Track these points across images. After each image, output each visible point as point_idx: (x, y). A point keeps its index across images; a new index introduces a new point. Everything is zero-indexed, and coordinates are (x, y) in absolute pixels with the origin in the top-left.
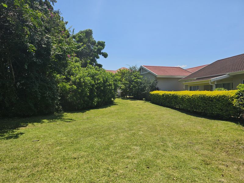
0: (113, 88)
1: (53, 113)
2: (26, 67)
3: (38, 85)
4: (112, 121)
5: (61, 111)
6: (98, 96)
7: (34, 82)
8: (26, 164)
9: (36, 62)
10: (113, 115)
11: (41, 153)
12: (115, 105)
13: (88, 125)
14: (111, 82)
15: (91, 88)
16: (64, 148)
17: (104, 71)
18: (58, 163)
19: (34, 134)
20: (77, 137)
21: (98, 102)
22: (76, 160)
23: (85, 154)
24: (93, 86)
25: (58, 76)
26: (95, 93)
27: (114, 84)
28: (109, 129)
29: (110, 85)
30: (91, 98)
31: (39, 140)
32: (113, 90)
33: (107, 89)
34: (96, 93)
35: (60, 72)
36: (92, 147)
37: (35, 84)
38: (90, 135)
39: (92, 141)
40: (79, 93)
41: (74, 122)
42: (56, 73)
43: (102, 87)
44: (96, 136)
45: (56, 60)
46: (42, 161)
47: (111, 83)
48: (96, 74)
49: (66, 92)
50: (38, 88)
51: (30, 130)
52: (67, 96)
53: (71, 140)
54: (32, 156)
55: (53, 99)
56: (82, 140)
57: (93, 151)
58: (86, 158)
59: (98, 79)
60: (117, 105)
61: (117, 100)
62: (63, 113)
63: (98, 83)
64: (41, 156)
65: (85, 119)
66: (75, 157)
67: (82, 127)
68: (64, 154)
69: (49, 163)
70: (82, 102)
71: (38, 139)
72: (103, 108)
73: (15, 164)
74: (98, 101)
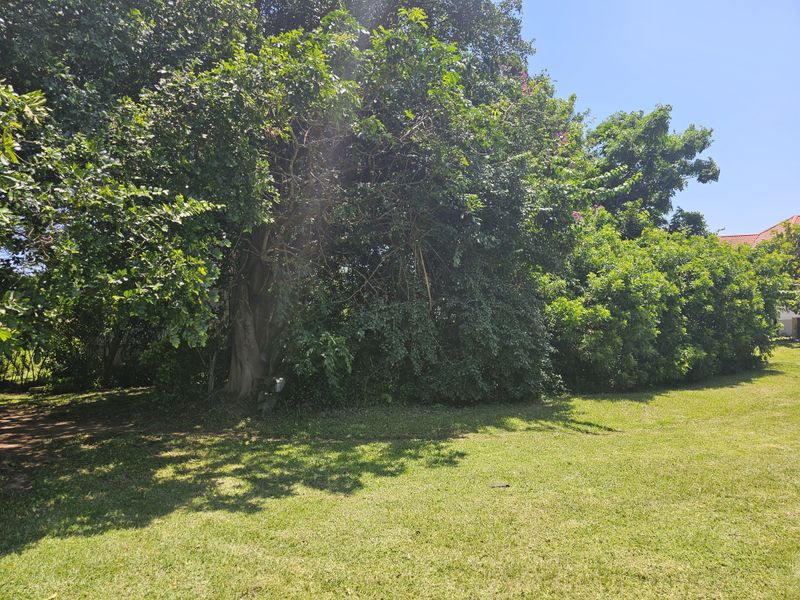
0: (761, 306)
1: (537, 396)
2: (457, 262)
3: (489, 311)
4: (776, 442)
5: (560, 391)
6: (696, 340)
7: (480, 304)
8: (485, 561)
9: (481, 246)
10: (774, 419)
11: (523, 531)
12: (772, 373)
13: (668, 452)
14: (747, 280)
15: (667, 309)
16: (595, 529)
17: (712, 241)
18: (583, 582)
19: (493, 463)
20: (633, 492)
21: (696, 364)
22: (647, 585)
23: (680, 569)
24: (671, 301)
25: (545, 278)
26: (679, 331)
27: (762, 288)
28: (767, 480)
29: (745, 294)
30: (667, 345)
31: (508, 486)
32: (758, 312)
33: (733, 308)
34: (685, 330)
35: (549, 267)
36: (704, 544)
37: (482, 309)
38: (684, 495)
39: (699, 518)
40: (621, 332)
41: (612, 435)
42: (538, 270)
43: (707, 303)
44: (711, 499)
45: (538, 228)
46: (528, 559)
47: (746, 285)
48: (682, 259)
49: (574, 329)
50: (492, 322)
51: (480, 448)
52: (580, 343)
53: (613, 502)
54: (496, 535)
55: (535, 354)
56: (654, 506)
57: (714, 564)
58: (686, 588)
59: (690, 277)
60: (781, 373)
61: (779, 355)
62: (568, 399)
63: (691, 291)
64: (525, 544)
65: (651, 427)
66: (642, 573)
67: (643, 455)
68: (596, 550)
69: (555, 576)
70: (634, 362)
71: (506, 482)
72: (722, 386)
73: (457, 554)
74: (693, 358)
